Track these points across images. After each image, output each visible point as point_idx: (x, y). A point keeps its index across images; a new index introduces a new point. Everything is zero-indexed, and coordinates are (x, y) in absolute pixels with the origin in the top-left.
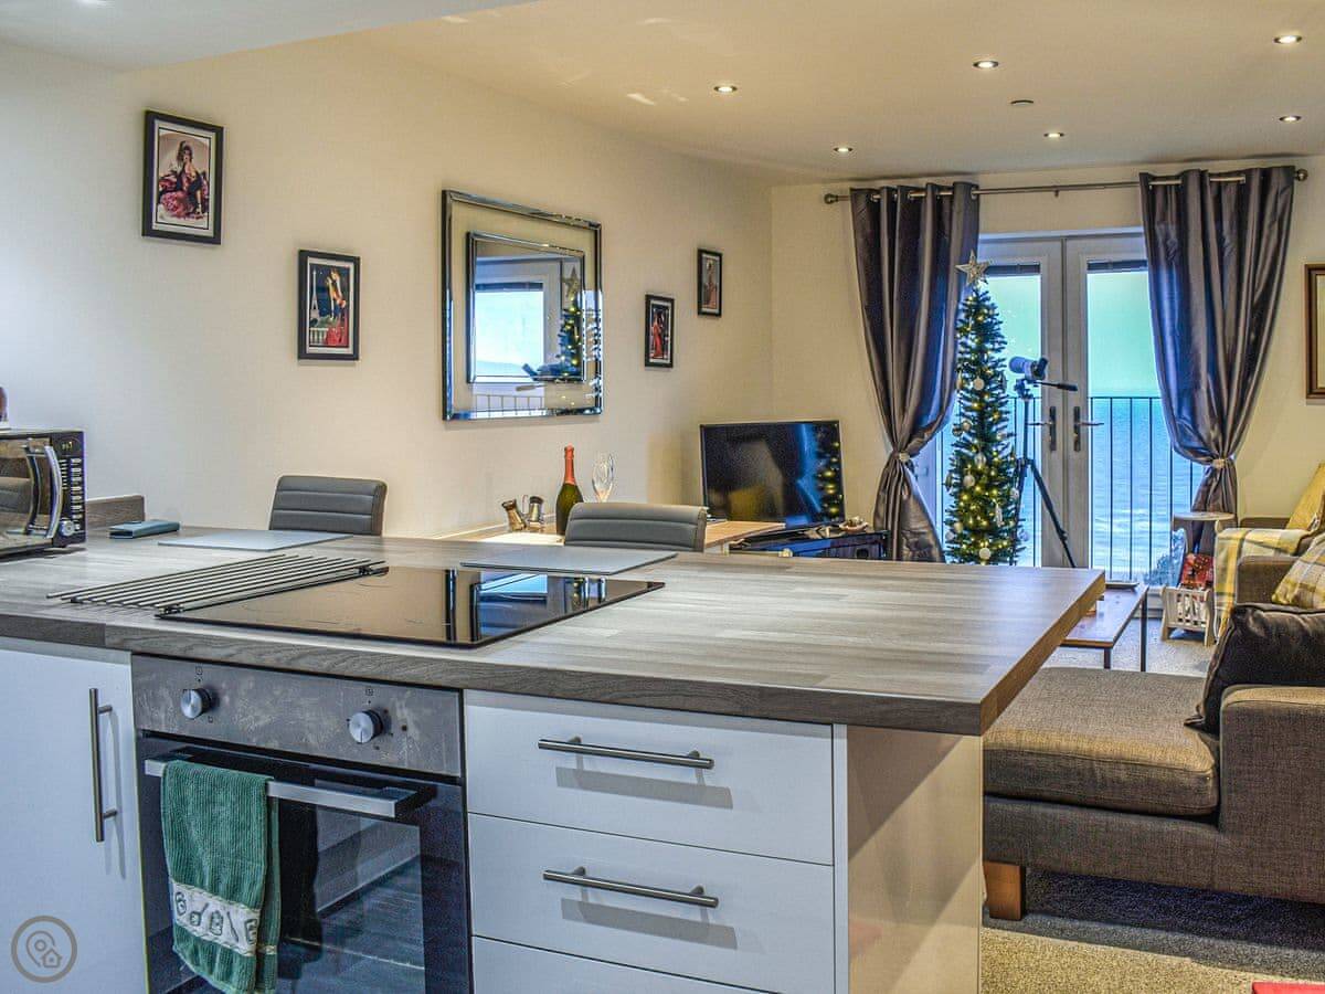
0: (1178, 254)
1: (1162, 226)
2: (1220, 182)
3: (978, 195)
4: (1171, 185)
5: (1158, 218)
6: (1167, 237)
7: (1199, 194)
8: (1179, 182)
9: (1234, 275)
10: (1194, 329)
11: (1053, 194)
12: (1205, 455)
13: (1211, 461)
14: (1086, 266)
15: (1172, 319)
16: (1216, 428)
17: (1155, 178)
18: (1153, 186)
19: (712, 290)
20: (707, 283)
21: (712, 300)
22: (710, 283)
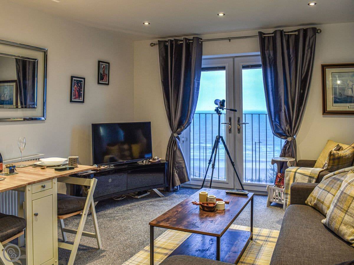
0: (273, 62)
1: (268, 51)
2: (289, 34)
3: (202, 42)
4: (270, 36)
5: (266, 48)
6: (269, 55)
7: (280, 39)
8: (273, 35)
9: (294, 69)
10: (279, 89)
11: (228, 41)
12: (284, 136)
13: (287, 138)
14: (242, 67)
15: (272, 85)
16: (288, 126)
17: (265, 34)
18: (264, 36)
19: (105, 76)
20: (102, 73)
21: (104, 79)
22: (104, 73)
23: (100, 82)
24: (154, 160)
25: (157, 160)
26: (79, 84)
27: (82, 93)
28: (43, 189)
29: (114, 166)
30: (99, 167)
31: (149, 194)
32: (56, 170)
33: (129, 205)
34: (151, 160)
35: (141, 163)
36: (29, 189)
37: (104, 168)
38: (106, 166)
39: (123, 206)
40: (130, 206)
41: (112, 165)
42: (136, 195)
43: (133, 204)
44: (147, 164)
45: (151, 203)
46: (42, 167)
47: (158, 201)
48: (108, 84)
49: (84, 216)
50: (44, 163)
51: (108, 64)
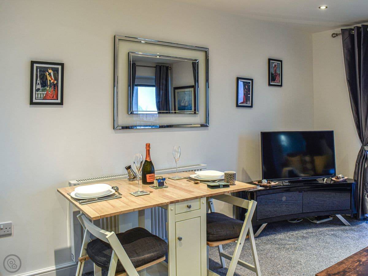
19: (277, 76)
20: (274, 73)
21: (276, 80)
22: (275, 72)
23: (271, 83)
24: (338, 178)
25: (342, 179)
26: (247, 87)
27: (249, 97)
28: (188, 210)
29: (289, 182)
30: (269, 183)
31: (332, 220)
32: (209, 186)
33: (305, 231)
34: (334, 179)
35: (321, 181)
36: (172, 208)
37: (275, 185)
38: (277, 183)
39: (297, 232)
40: (307, 233)
41: (287, 181)
42: (315, 220)
43: (310, 230)
44: (330, 183)
45: (332, 233)
46: (196, 181)
47: (342, 230)
48: (281, 86)
49: (239, 246)
50: (199, 176)
51: (280, 63)
